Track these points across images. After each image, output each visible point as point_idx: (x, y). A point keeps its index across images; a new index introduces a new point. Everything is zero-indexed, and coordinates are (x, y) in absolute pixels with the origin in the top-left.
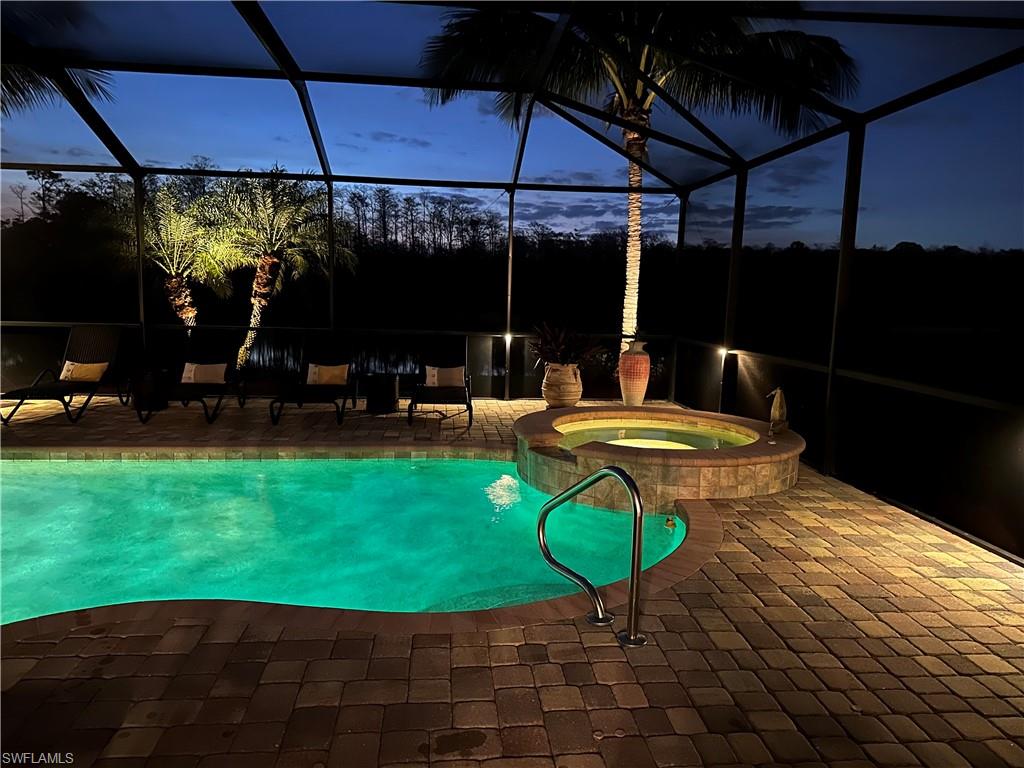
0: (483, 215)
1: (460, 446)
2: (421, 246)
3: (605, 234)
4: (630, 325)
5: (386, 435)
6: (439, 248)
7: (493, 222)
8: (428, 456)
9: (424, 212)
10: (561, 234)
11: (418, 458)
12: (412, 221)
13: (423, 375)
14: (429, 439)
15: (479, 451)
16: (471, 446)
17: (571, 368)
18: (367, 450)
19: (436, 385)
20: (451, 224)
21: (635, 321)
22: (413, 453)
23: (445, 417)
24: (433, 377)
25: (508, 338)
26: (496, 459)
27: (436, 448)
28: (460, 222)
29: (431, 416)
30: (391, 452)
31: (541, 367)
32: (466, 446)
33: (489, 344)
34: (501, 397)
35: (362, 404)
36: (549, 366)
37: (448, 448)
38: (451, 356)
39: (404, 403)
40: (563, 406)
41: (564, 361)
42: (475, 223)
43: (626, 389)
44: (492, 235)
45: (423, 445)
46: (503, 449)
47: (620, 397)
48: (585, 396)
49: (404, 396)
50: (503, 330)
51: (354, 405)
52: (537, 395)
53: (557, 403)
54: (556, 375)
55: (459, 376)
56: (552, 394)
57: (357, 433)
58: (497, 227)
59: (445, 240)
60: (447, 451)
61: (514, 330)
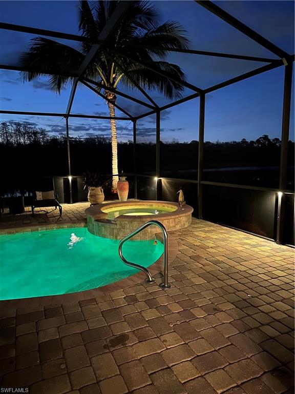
0: (39, 130)
1: (60, 223)
2: (11, 143)
3: (91, 138)
4: (115, 171)
5: (25, 222)
6: (19, 144)
7: (43, 132)
8: (46, 229)
9: (11, 129)
10: (72, 138)
11: (41, 231)
12: (6, 133)
13: (35, 196)
14: (46, 222)
15: (69, 225)
16: (66, 223)
17: (100, 188)
18: (18, 229)
19: (42, 199)
20: (24, 134)
21: (117, 170)
22: (39, 229)
23: (47, 213)
24: (39, 196)
25: (70, 178)
26: (77, 227)
27: (50, 225)
28: (28, 133)
29: (40, 213)
30: (29, 229)
31: (87, 189)
32: (63, 223)
33: (62, 181)
34: (69, 203)
35: (7, 210)
36: (90, 188)
37: (55, 225)
38: (47, 187)
39: (28, 209)
40: (98, 204)
41: (97, 186)
42: (35, 133)
43: (121, 195)
44: (43, 138)
45: (43, 225)
46: (80, 223)
47: (118, 199)
48: (106, 199)
49: (27, 205)
50: (68, 175)
51: (3, 212)
52: (86, 200)
53: (94, 203)
54: (93, 191)
55: (51, 195)
56: (92, 199)
57: (9, 223)
58: (45, 135)
59: (22, 141)
60: (55, 226)
61: (72, 174)
